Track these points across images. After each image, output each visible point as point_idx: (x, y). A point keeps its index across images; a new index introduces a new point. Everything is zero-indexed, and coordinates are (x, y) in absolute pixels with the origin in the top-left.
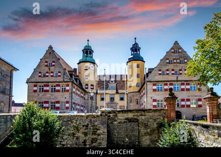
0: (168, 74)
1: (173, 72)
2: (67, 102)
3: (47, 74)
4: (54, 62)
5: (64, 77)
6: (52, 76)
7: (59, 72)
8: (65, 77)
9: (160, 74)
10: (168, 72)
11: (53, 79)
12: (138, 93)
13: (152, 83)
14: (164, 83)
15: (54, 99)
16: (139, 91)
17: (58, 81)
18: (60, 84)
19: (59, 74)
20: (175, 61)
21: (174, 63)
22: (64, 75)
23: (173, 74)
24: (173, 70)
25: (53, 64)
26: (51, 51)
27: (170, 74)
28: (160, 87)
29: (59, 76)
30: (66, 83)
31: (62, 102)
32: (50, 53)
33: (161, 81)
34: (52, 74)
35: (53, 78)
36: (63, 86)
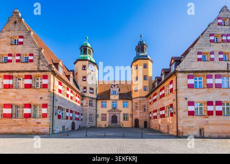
0: (212, 60)
1: (221, 56)
2: (45, 106)
3: (10, 58)
4: (21, 37)
5: (39, 63)
6: (18, 61)
7: (31, 55)
8: (41, 63)
9: (199, 60)
10: (212, 56)
11: (19, 66)
12: (145, 98)
13: (186, 75)
14: (206, 74)
15: (21, 100)
16: (147, 96)
17: (29, 69)
18: (32, 74)
19: (31, 58)
20: (224, 38)
21: (223, 41)
22: (39, 59)
23: (221, 59)
24: (220, 53)
25: (21, 40)
26: (17, 20)
27: (217, 60)
28: (198, 81)
29: (31, 61)
30: (44, 74)
31: (35, 106)
32: (15, 22)
33: (202, 72)
34: (18, 58)
35: (20, 64)
36: (38, 79)
